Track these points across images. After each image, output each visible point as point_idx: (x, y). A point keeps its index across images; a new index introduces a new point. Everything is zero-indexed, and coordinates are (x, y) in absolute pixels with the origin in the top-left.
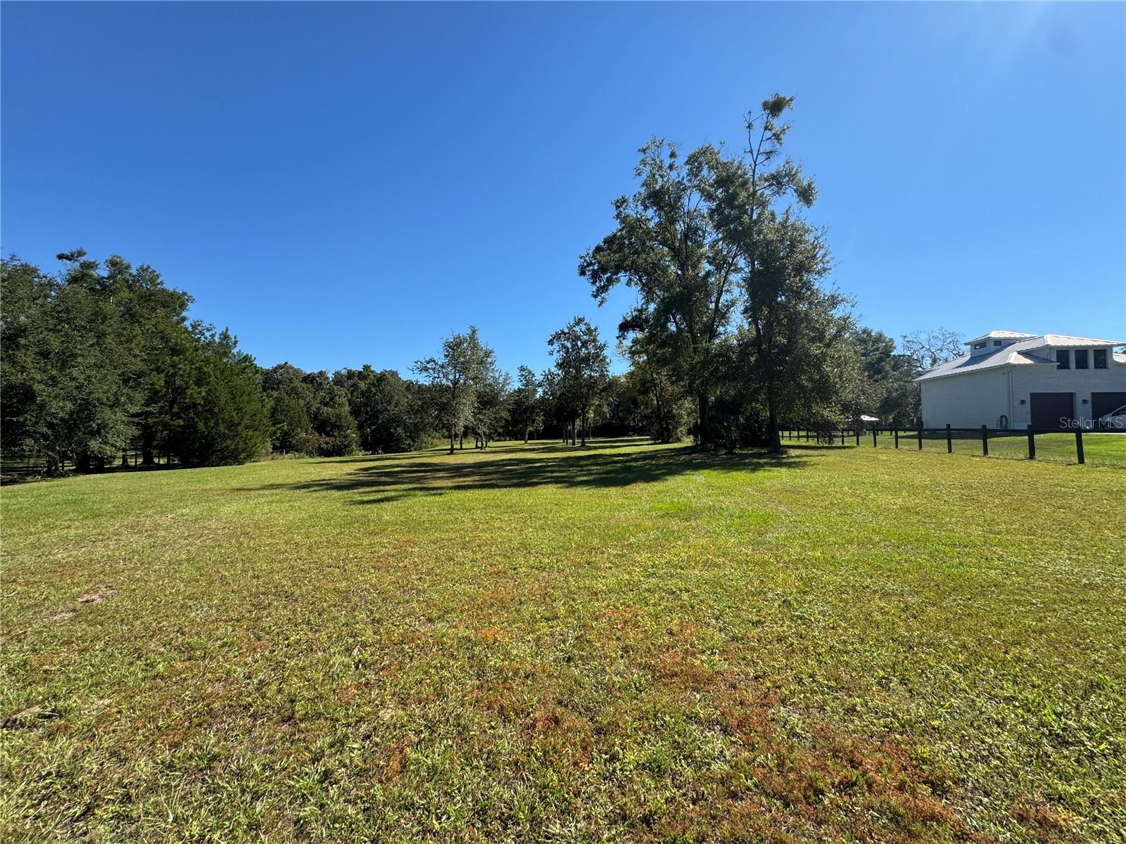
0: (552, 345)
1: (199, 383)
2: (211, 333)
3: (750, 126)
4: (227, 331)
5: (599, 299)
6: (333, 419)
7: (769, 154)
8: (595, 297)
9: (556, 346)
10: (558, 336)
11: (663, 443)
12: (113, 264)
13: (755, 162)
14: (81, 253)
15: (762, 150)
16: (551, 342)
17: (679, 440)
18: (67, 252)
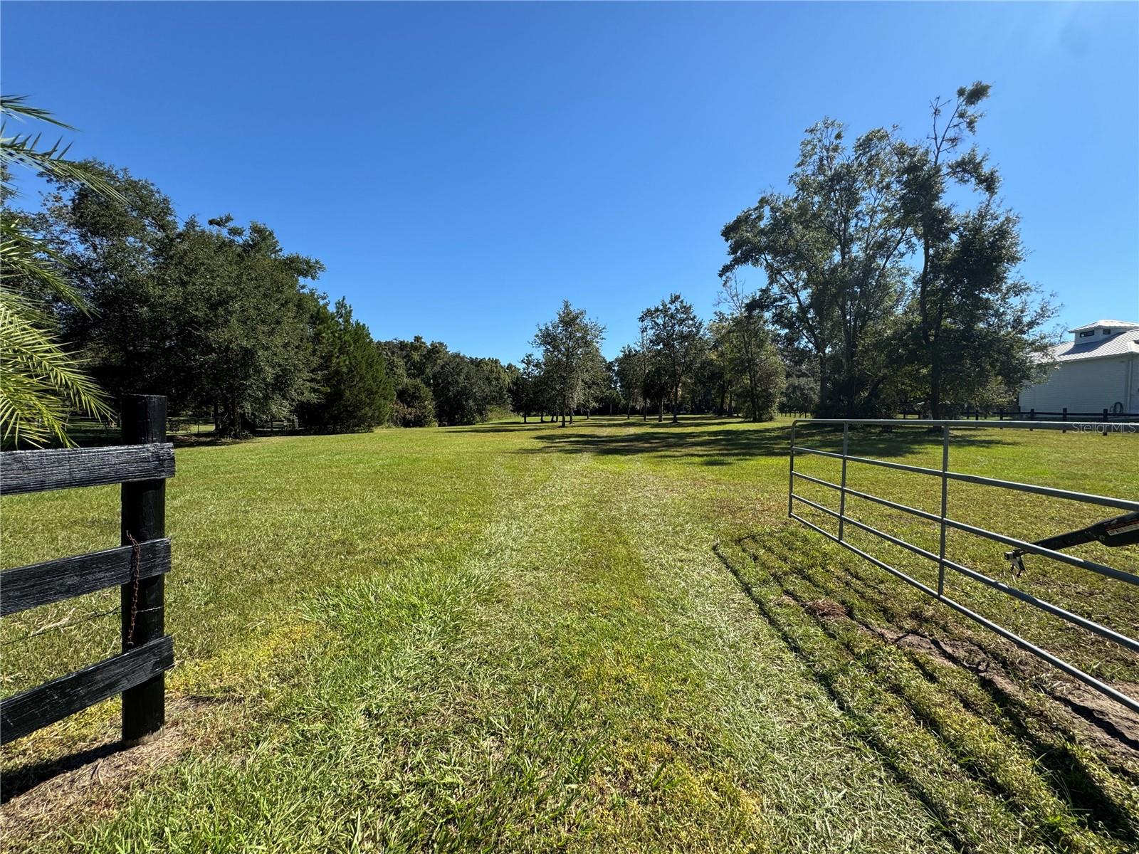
0: (642, 321)
1: (342, 351)
2: (325, 301)
3: (937, 112)
4: (344, 299)
5: (724, 278)
6: (412, 390)
7: (954, 141)
8: (721, 275)
9: (648, 323)
10: (648, 314)
11: (755, 421)
12: (256, 230)
13: (938, 149)
14: (228, 219)
15: (947, 136)
16: (642, 319)
17: (771, 419)
18: (216, 218)
